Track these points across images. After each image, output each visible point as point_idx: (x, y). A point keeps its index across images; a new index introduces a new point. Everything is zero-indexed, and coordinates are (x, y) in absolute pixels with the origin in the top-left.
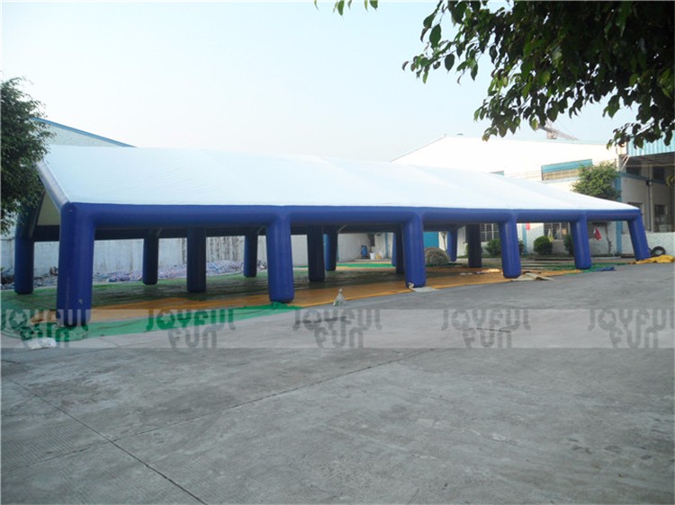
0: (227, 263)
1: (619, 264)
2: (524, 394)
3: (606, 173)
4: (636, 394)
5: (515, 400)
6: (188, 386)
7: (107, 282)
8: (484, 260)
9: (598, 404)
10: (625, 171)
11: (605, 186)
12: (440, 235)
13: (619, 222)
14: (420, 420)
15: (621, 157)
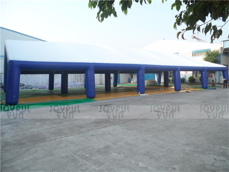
0: (80, 83)
1: (218, 87)
2: (162, 142)
3: (215, 54)
4: (210, 145)
5: (157, 145)
6: (33, 132)
7: (38, 89)
8: (169, 84)
9: (191, 149)
10: (223, 53)
11: (215, 58)
12: (156, 75)
13: (220, 72)
14: (113, 153)
15: (221, 48)
